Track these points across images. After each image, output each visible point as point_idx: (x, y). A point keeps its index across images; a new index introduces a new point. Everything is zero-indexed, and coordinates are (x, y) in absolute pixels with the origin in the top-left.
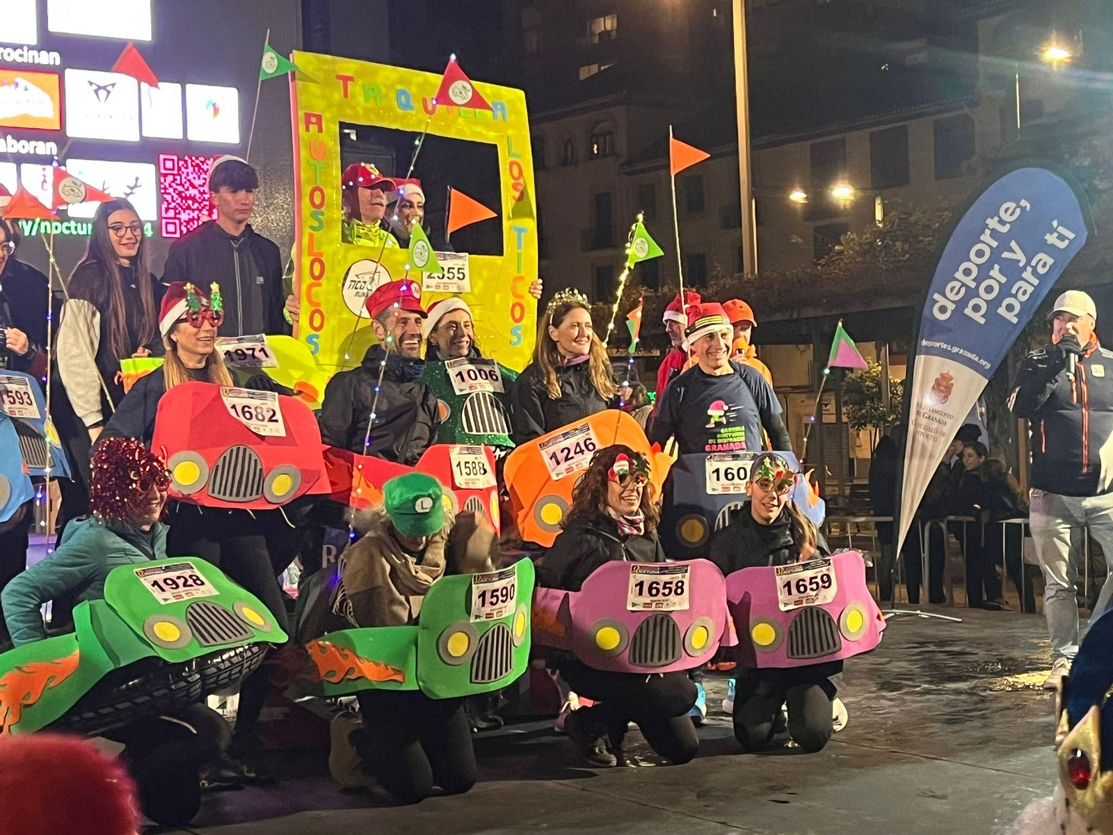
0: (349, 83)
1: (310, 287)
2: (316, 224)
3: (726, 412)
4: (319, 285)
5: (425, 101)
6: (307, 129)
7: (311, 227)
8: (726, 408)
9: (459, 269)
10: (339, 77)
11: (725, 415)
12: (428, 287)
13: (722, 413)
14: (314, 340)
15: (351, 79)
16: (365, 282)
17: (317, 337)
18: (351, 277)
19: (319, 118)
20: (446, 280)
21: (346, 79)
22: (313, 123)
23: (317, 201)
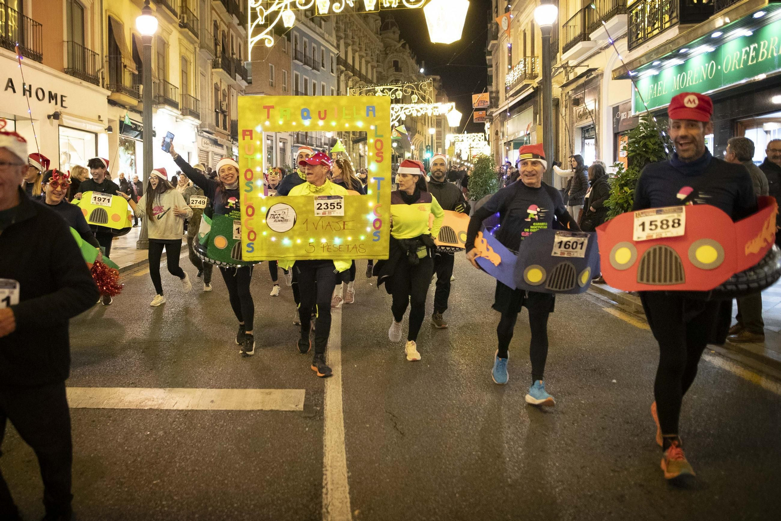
0: (271, 110)
1: (246, 221)
2: (249, 189)
3: (538, 212)
4: (252, 219)
5: (319, 112)
6: (244, 139)
7: (246, 191)
8: (538, 210)
9: (338, 203)
10: (265, 107)
11: (537, 215)
12: (318, 214)
13: (536, 213)
14: (251, 245)
15: (272, 107)
16: (279, 215)
17: (253, 244)
18: (271, 212)
19: (251, 132)
20: (329, 209)
21: (268, 108)
22: (248, 135)
23: (249, 176)
